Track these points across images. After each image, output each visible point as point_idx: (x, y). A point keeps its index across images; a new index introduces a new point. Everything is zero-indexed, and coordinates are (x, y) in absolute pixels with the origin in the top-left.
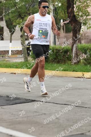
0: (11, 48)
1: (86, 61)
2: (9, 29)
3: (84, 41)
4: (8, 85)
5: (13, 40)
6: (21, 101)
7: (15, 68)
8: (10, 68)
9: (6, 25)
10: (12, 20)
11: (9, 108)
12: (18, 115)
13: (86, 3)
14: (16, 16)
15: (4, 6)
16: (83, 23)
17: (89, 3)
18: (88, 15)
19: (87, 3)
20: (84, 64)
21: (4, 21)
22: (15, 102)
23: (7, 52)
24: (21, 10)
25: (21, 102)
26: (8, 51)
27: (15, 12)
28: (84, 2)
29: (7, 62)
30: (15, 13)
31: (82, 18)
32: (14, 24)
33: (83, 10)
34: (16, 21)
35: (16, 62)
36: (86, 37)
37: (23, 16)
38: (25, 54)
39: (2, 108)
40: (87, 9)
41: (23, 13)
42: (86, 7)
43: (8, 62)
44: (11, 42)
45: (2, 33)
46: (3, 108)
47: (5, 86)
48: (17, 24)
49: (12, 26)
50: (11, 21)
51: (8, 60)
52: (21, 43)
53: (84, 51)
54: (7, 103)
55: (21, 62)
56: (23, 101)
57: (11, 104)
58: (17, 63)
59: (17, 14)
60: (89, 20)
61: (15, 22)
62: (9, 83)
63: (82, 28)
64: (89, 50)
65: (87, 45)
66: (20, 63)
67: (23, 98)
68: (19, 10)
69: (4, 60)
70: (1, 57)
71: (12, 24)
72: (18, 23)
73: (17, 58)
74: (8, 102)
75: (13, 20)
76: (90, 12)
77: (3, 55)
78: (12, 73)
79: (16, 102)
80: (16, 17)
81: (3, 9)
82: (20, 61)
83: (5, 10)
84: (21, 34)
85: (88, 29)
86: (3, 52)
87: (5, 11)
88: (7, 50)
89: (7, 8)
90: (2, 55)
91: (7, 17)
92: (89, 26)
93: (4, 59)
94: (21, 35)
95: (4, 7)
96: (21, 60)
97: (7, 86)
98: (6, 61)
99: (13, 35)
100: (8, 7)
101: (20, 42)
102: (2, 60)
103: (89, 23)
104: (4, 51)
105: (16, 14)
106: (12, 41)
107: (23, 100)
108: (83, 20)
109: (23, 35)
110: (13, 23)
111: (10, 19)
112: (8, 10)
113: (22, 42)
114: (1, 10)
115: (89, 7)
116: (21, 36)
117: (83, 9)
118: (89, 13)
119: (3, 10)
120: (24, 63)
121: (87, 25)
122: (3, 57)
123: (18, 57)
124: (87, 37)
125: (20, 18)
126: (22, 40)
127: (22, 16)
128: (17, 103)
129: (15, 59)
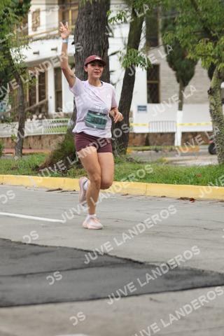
0: (182, 125)
2: (175, 69)
4: (170, 233)
5: (187, 103)
6: (209, 280)
7: (191, 184)
8: (178, 183)
9: (168, 61)
10: (182, 46)
11: (174, 300)
12: (198, 322)
14: (194, 33)
15: (159, 5)
21: (162, 48)
22: (190, 282)
23: (168, 136)
24: (211, 17)
25: (208, 284)
26: (173, 134)
27: (194, 22)
29: (170, 165)
30: (192, 25)
32: (190, 56)
34: (196, 49)
35: (195, 167)
37: (217, 34)
38: (221, 144)
39: (151, 299)
41: (216, 25)
43: (172, 167)
44: (180, 108)
45: (156, 82)
46: (155, 301)
47: (162, 236)
48: (200, 55)
49: (184, 62)
50: (180, 47)
51: (172, 161)
52: (211, 111)
54: (168, 286)
55: (210, 166)
56: (214, 279)
57: (180, 288)
58: (199, 169)
59: (198, 27)
61: (193, 49)
62: (175, 226)
66: (208, 169)
67: (215, 270)
68: (204, 16)
69: (161, 162)
70: (153, 152)
71: (183, 57)
72: (200, 52)
73: (199, 154)
74: (170, 282)
75: (187, 46)
77: (158, 145)
78: (182, 199)
79: (192, 284)
80: (196, 36)
81: (156, 14)
82: (207, 163)
83: (165, 16)
84: (209, 84)
86: (159, 136)
87: (164, 18)
88: (170, 130)
89: (169, 11)
90: (154, 147)
91: (170, 36)
93: (160, 158)
94: (211, 89)
95: (160, 8)
96: (211, 160)
97: (168, 237)
98: (167, 163)
99: (187, 89)
100: (173, 9)
101: (206, 108)
102: (155, 159)
104: (162, 134)
105: (196, 27)
106: (184, 106)
107: (213, 277)
109: (215, 88)
110: (188, 54)
111: (177, 41)
112: (172, 14)
113: (213, 108)
114: (153, 16)
116: (211, 92)
119: (157, 16)
120: (217, 169)
122: (156, 150)
123: (201, 151)
125: (208, 39)
126: (212, 104)
127: (214, 32)
128: (195, 286)
129: (193, 157)
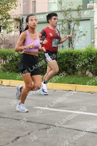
1: (5, 68)
3: (3, 45)
13: (6, 5)
16: (3, 27)
17: (10, 5)
18: (9, 18)
19: (8, 5)
20: (3, 70)
28: (5, 4)
31: (2, 21)
33: (4, 13)
36: (5, 42)
40: (8, 12)
42: (7, 10)
53: (3, 57)
60: (9, 23)
63: (2, 32)
64: (8, 55)
65: (6, 50)
76: (11, 15)
85: (8, 33)
92: (9, 30)
103: (9, 26)
108: (3, 23)
115: (10, 9)
117: (4, 11)
118: (9, 16)
121: (7, 29)
124: (7, 41)
